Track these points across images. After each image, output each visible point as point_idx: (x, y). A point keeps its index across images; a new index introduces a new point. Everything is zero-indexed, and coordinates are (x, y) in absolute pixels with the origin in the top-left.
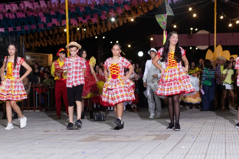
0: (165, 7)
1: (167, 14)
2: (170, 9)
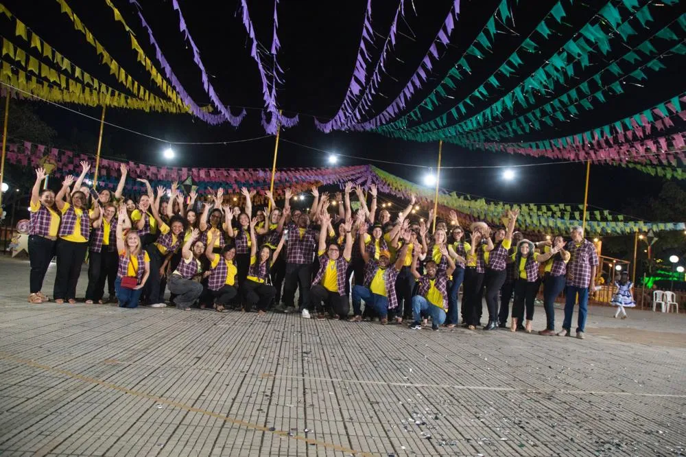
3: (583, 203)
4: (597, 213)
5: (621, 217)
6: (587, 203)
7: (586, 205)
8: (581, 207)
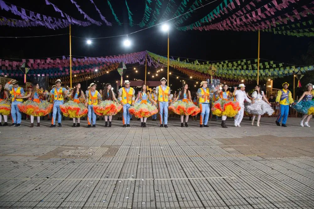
0: (122, 65)
1: (123, 68)
2: (125, 66)
3: (257, 58)
4: (266, 63)
5: (281, 65)
6: (260, 58)
7: (259, 59)
8: (256, 61)
